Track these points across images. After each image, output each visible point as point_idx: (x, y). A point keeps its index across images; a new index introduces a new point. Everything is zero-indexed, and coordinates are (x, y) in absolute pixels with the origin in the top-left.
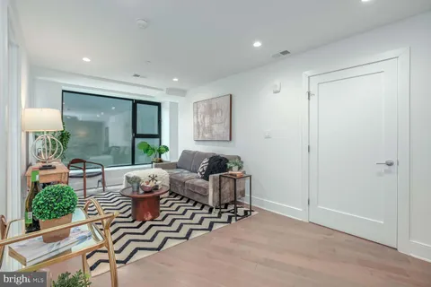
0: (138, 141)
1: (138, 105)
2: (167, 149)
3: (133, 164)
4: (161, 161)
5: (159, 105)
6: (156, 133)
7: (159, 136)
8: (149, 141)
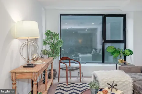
0: (107, 45)
1: (107, 18)
2: (131, 52)
3: (103, 62)
4: (125, 64)
5: (124, 16)
6: (122, 39)
7: (124, 41)
8: (116, 46)
